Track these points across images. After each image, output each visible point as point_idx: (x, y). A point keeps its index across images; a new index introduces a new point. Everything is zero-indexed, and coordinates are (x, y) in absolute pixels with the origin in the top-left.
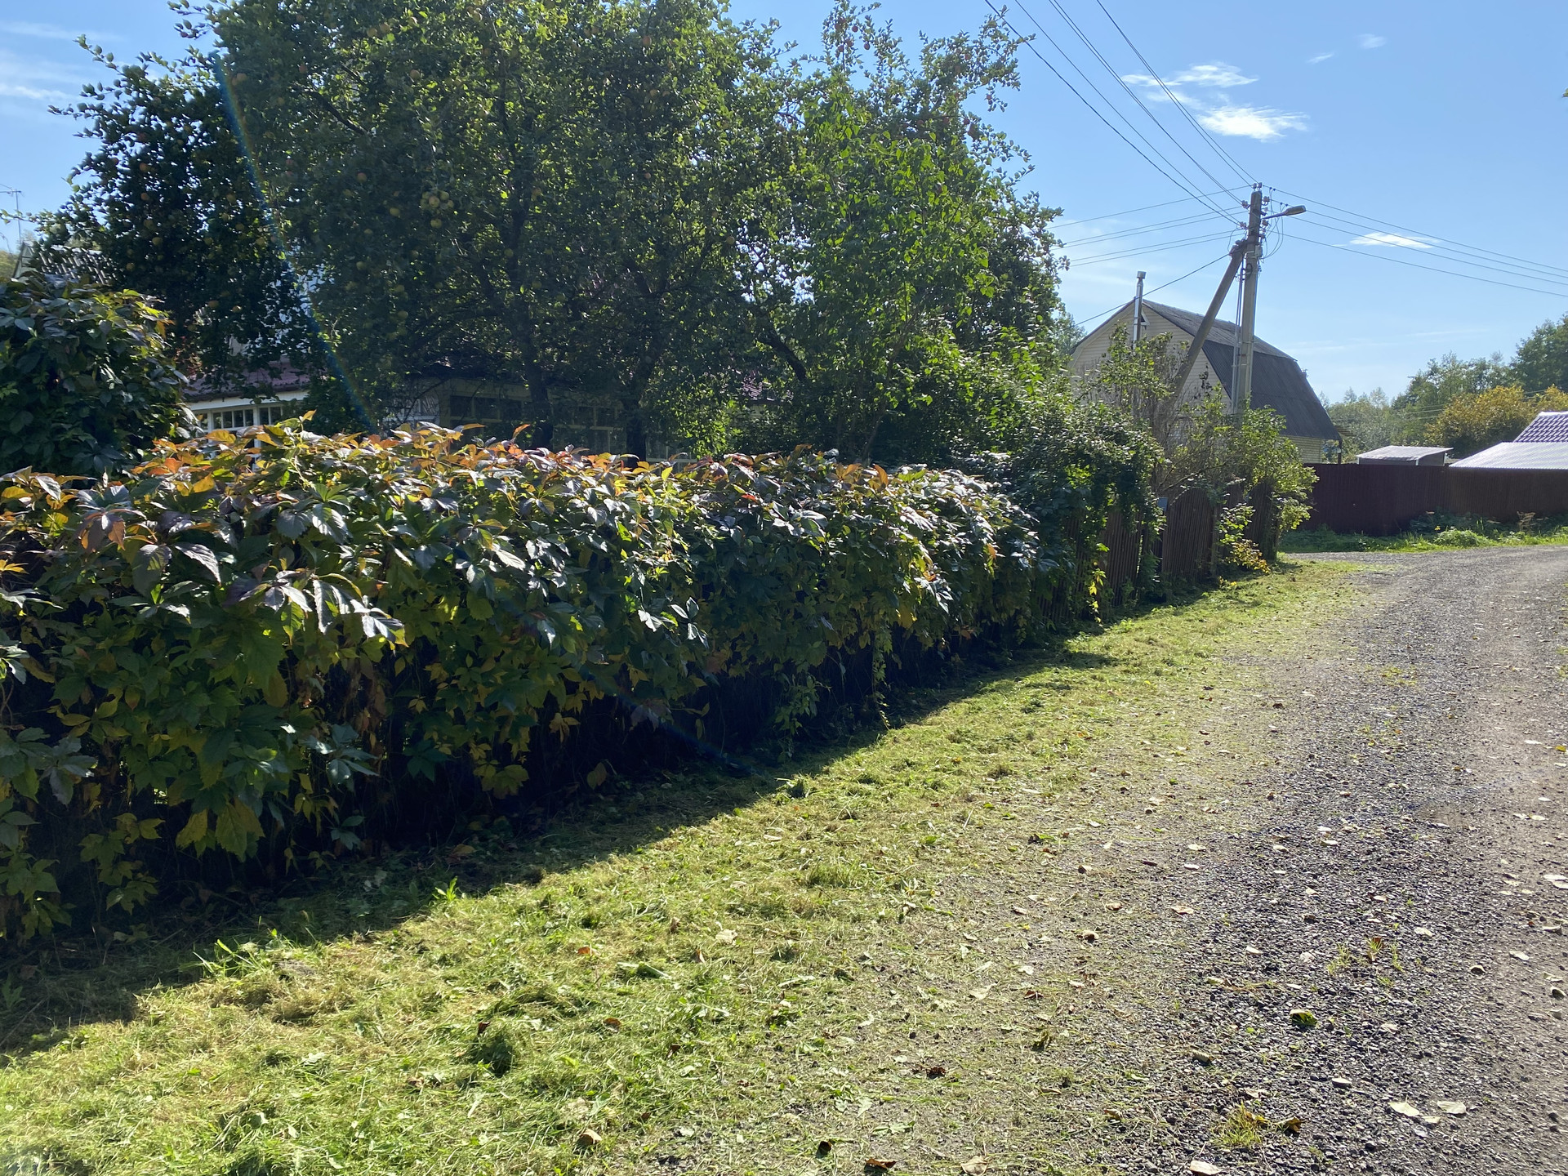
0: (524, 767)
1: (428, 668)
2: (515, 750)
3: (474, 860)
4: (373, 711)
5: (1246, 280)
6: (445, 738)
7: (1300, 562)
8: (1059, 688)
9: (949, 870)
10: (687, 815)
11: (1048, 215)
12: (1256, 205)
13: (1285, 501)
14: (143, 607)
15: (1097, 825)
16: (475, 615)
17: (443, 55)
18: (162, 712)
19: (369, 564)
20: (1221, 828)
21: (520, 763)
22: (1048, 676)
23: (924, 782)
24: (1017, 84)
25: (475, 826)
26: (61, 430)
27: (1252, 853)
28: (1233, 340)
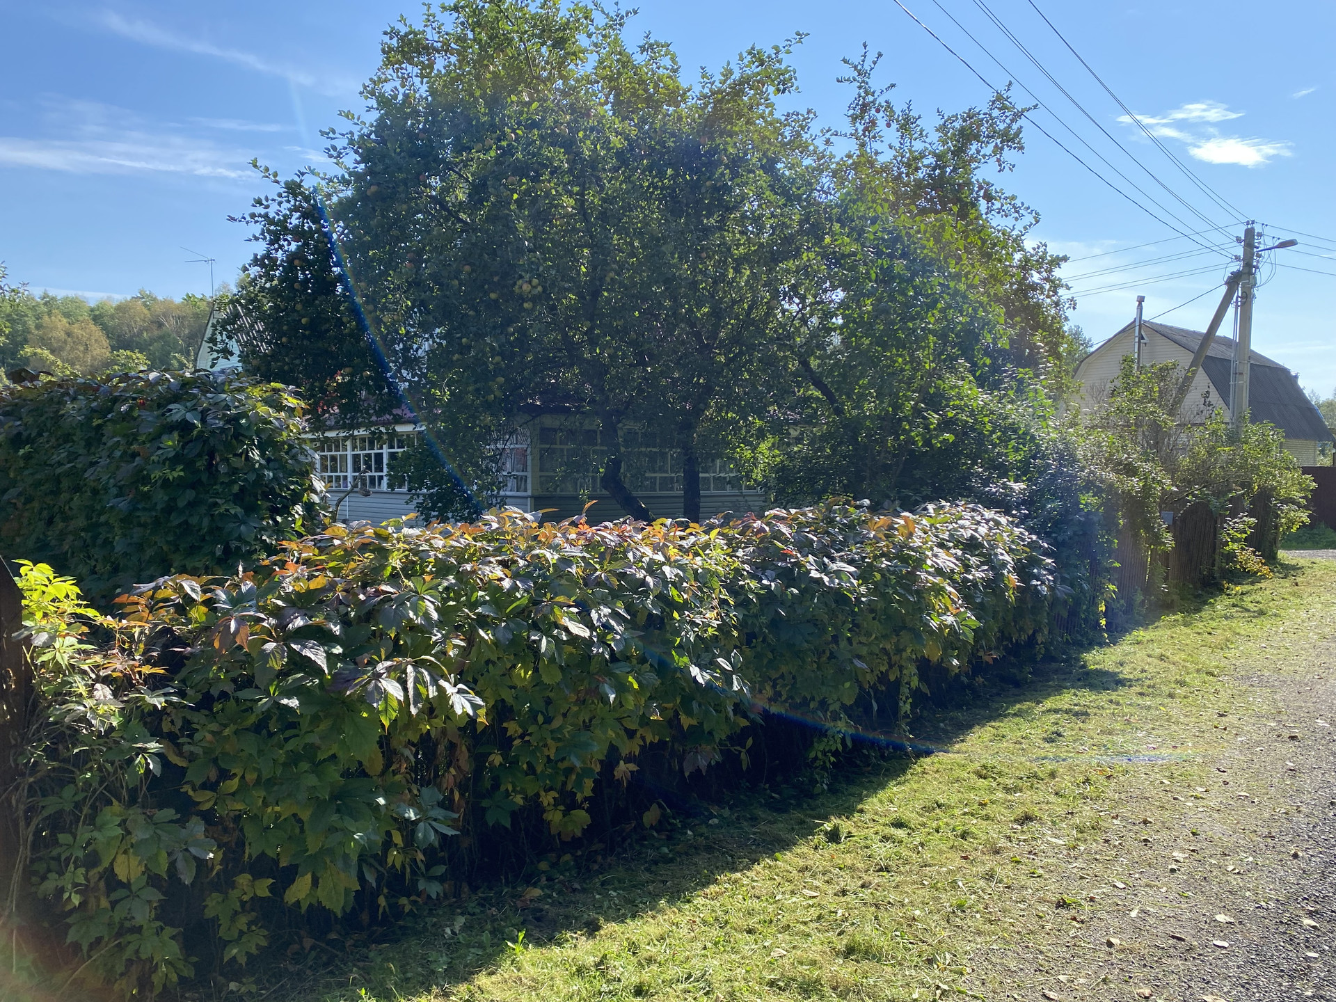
0: (587, 811)
1: (505, 725)
2: (579, 797)
3: (541, 905)
4: (459, 768)
5: (1241, 306)
6: (518, 789)
7: (1302, 562)
8: (1076, 714)
9: (979, 940)
10: (732, 857)
11: (1057, 261)
12: (1249, 239)
13: (1285, 507)
14: (261, 699)
15: (1122, 886)
16: (546, 679)
17: (536, 166)
18: (276, 788)
19: (455, 646)
20: (1248, 894)
21: (583, 808)
22: (1066, 700)
23: (954, 830)
24: (1022, 148)
25: (543, 866)
26: (216, 504)
27: (1282, 929)
28: (1230, 354)
